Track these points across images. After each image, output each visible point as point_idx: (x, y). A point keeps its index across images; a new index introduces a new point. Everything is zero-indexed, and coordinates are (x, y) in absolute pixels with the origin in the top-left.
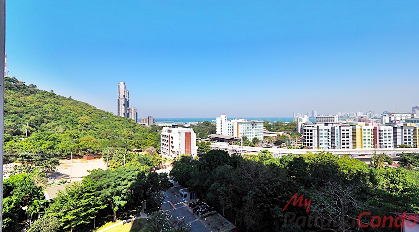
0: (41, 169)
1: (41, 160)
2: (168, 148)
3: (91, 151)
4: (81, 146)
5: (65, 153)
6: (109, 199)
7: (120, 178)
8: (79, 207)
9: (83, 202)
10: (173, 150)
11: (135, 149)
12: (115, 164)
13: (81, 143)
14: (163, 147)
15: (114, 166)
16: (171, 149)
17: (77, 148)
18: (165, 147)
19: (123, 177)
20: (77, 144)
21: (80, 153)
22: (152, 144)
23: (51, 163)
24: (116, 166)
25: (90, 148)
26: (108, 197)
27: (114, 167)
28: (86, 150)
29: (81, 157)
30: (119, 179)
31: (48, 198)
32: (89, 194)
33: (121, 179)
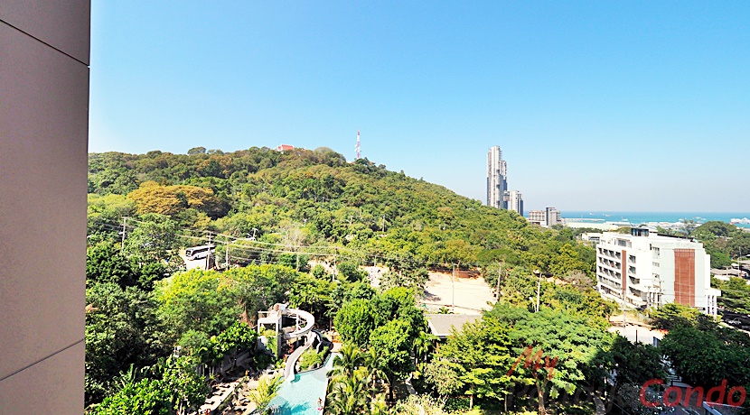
0: (409, 282)
1: (409, 269)
2: (620, 281)
3: (464, 264)
4: (450, 254)
5: (429, 263)
6: (539, 370)
7: (555, 333)
8: (488, 366)
9: (493, 359)
10: (636, 287)
11: (538, 272)
12: (512, 295)
13: (448, 250)
14: (604, 275)
15: (510, 298)
16: (629, 283)
17: (444, 256)
18: (611, 278)
19: (562, 333)
20: (443, 251)
21: (446, 265)
22: (575, 265)
23: (420, 275)
24: (514, 300)
25: (462, 259)
27: (511, 301)
28: (455, 261)
29: (450, 271)
30: (553, 335)
31: (436, 334)
32: (500, 348)
33: (556, 336)
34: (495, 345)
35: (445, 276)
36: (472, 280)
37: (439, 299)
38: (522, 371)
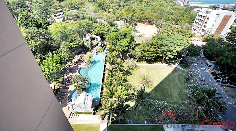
0: (130, 27)
1: (131, 22)
2: (200, 27)
3: (150, 20)
4: (145, 16)
5: (138, 20)
6: (165, 53)
7: (173, 42)
8: (150, 51)
9: (152, 50)
11: (174, 23)
12: (163, 31)
13: (145, 15)
14: (196, 24)
15: (162, 32)
16: (203, 28)
17: (143, 17)
18: (197, 25)
19: (175, 43)
20: (143, 15)
21: (144, 20)
22: (187, 21)
23: (134, 24)
24: (164, 32)
25: (149, 18)
26: (165, 51)
27: (162, 33)
28: (147, 19)
29: (144, 23)
30: (172, 43)
31: (137, 43)
32: (155, 47)
33: (173, 43)
34: (154, 46)
35: (143, 24)
36: (151, 26)
37: (139, 32)
38: (160, 53)
